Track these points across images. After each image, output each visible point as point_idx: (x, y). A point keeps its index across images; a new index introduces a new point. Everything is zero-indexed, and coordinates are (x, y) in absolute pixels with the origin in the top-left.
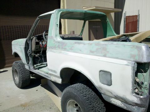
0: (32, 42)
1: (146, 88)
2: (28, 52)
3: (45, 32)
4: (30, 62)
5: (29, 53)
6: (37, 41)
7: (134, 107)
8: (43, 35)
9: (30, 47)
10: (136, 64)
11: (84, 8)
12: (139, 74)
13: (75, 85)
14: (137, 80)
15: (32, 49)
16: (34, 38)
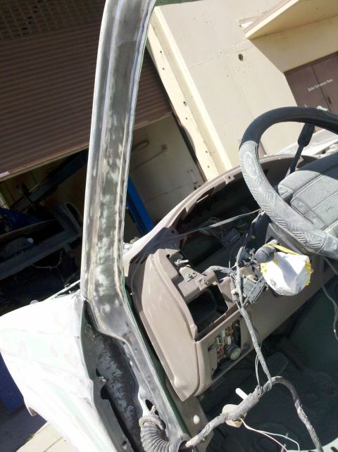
0: (147, 312)
9: (144, 372)
15: (176, 382)
16: (158, 267)
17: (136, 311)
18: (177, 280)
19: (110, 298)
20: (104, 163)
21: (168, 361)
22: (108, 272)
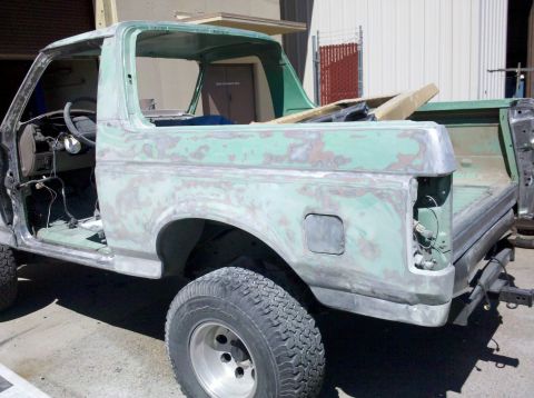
0: (21, 143)
1: (445, 250)
2: (6, 179)
3: (68, 105)
4: (16, 217)
5: (12, 182)
6: (40, 137)
7: (414, 308)
8: (62, 115)
9: (14, 161)
10: (415, 182)
11: (179, 17)
12: (421, 210)
13: (215, 272)
14: (421, 229)
15: (23, 169)
16: (30, 128)
17: (18, 141)
18: (35, 135)
19: (10, 133)
20: (23, 93)
21: (23, 161)
22: (12, 125)
